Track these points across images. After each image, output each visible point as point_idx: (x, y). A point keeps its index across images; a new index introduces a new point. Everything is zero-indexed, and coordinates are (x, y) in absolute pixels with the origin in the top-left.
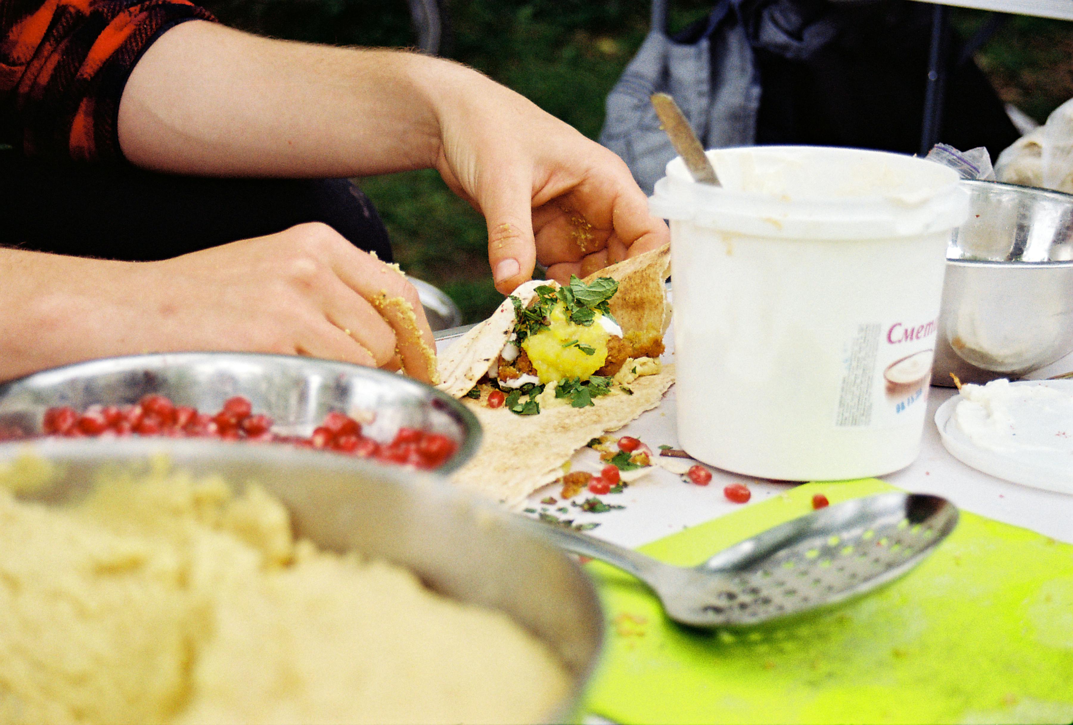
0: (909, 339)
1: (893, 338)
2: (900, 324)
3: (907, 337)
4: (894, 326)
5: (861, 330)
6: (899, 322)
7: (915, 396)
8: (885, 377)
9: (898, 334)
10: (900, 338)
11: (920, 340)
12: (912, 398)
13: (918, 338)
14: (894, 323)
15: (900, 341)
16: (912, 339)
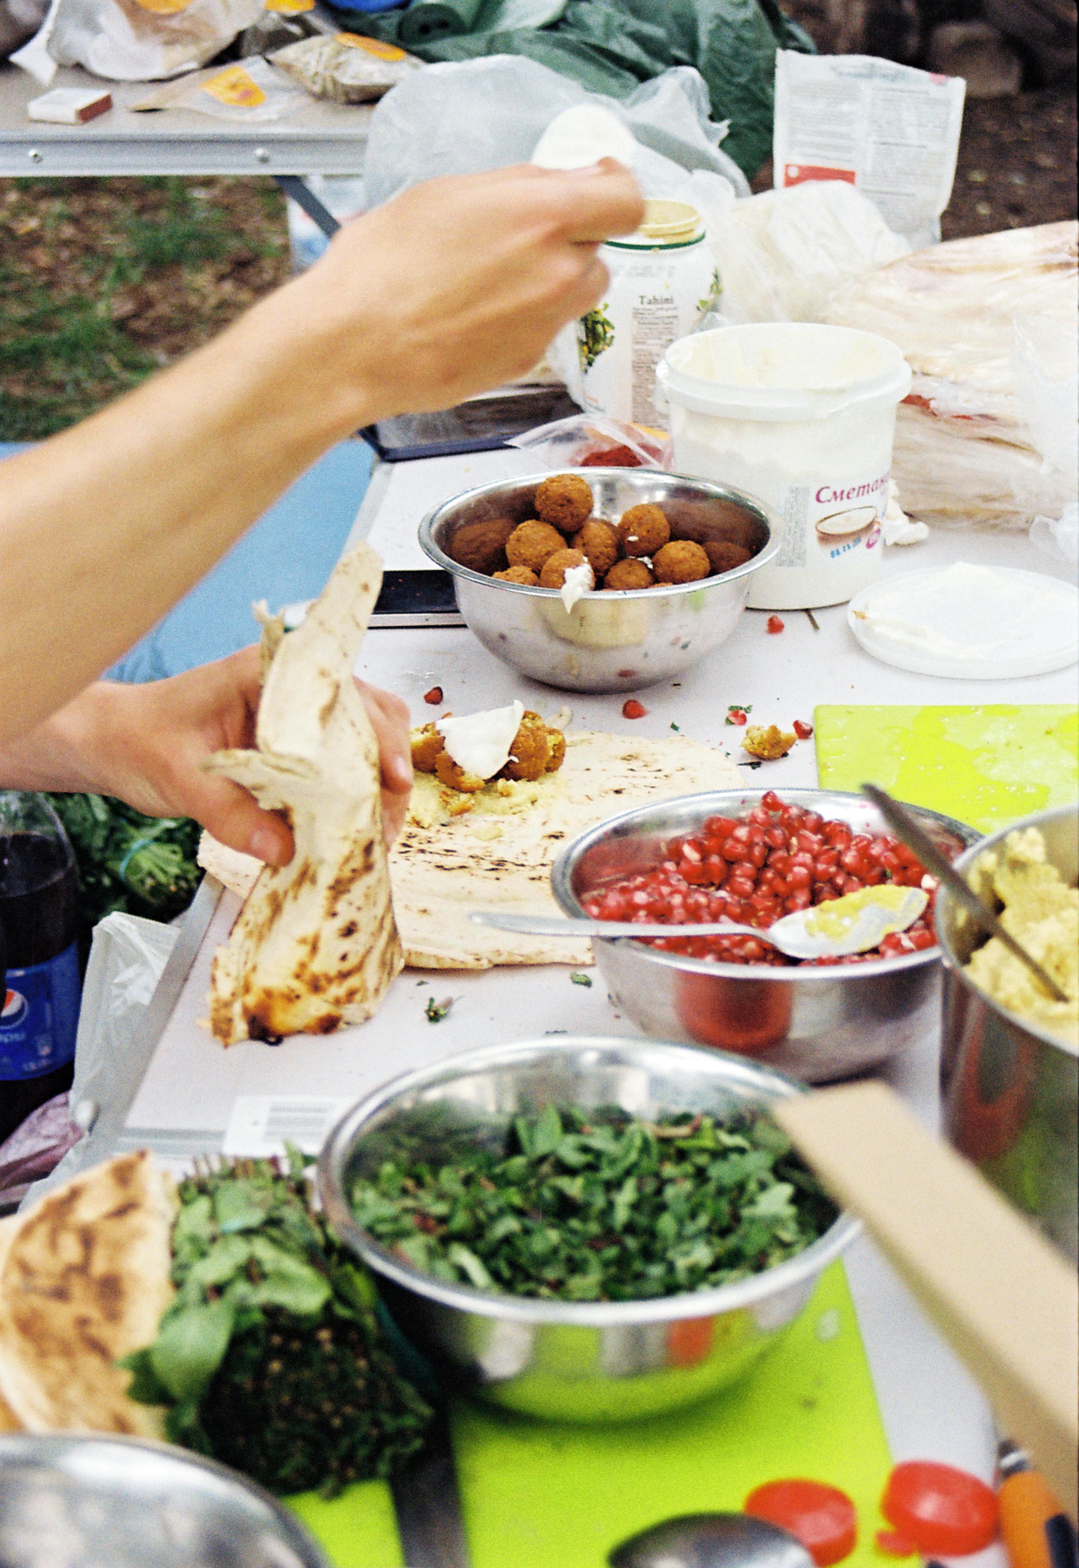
0: (839, 499)
1: (822, 498)
2: (828, 488)
3: (836, 498)
4: (823, 489)
5: (792, 491)
6: (827, 485)
7: (851, 544)
8: (818, 530)
9: (825, 495)
10: (829, 498)
11: (850, 501)
12: (848, 546)
13: (848, 497)
14: (824, 485)
15: (829, 501)
16: (842, 498)
